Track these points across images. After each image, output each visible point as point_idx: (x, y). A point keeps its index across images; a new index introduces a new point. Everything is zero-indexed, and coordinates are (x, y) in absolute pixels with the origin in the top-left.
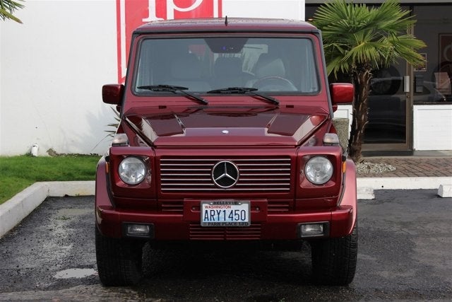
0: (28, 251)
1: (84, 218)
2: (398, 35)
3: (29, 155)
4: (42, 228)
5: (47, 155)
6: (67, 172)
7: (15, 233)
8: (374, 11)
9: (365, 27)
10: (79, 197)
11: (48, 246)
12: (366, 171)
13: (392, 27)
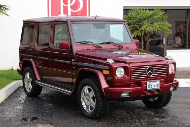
0: (10, 109)
2: (161, 21)
3: (12, 69)
4: (17, 100)
7: (5, 102)
8: (151, 12)
9: (148, 18)
11: (19, 107)
13: (158, 18)
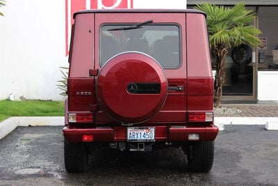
1: (39, 139)
2: (245, 26)
3: (8, 100)
4: (12, 145)
5: (20, 100)
6: (31, 111)
8: (229, 11)
9: (223, 20)
10: (37, 126)
11: (14, 155)
12: (222, 113)
13: (240, 21)
